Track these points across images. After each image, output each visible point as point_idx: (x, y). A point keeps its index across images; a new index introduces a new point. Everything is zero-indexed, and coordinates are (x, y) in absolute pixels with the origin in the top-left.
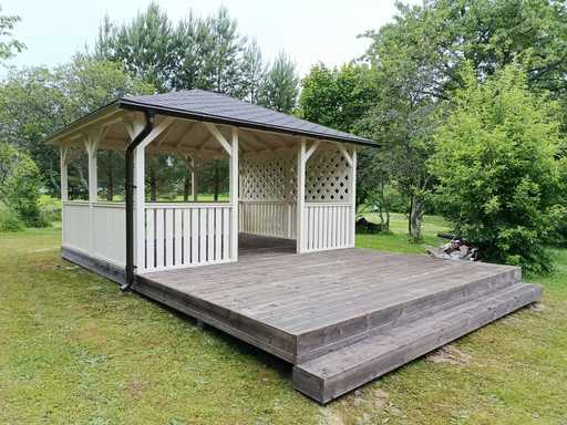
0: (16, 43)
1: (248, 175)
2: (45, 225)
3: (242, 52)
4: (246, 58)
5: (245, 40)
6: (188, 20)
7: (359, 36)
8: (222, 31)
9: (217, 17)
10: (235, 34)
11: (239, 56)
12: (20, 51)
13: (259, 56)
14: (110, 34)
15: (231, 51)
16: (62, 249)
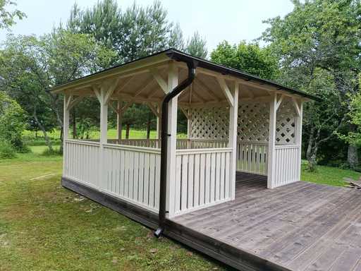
0: (18, 13)
1: (195, 120)
2: (28, 151)
3: (169, 33)
4: (171, 37)
5: (171, 25)
6: (132, 9)
7: (264, 22)
8: (156, 17)
9: (153, 8)
10: (165, 20)
11: (167, 35)
12: (20, 18)
13: (181, 36)
14: (77, 17)
15: (161, 32)
16: (64, 179)
